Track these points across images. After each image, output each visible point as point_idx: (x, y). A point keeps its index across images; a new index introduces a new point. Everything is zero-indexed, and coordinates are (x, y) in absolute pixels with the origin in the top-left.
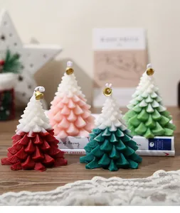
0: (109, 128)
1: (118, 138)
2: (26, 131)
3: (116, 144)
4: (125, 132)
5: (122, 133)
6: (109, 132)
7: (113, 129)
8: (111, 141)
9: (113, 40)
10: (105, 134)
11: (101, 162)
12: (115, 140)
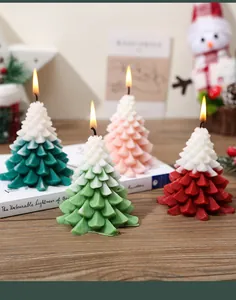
0: (35, 138)
1: (47, 151)
2: (189, 169)
3: (45, 158)
4: (55, 143)
5: (51, 144)
6: (35, 143)
7: (41, 140)
8: (39, 155)
9: (131, 44)
10: (31, 146)
11: (27, 181)
12: (44, 154)
